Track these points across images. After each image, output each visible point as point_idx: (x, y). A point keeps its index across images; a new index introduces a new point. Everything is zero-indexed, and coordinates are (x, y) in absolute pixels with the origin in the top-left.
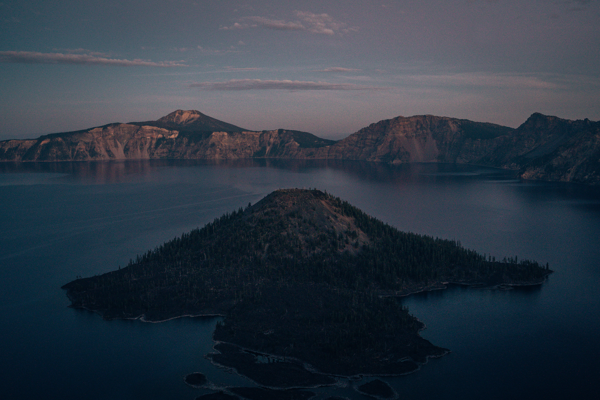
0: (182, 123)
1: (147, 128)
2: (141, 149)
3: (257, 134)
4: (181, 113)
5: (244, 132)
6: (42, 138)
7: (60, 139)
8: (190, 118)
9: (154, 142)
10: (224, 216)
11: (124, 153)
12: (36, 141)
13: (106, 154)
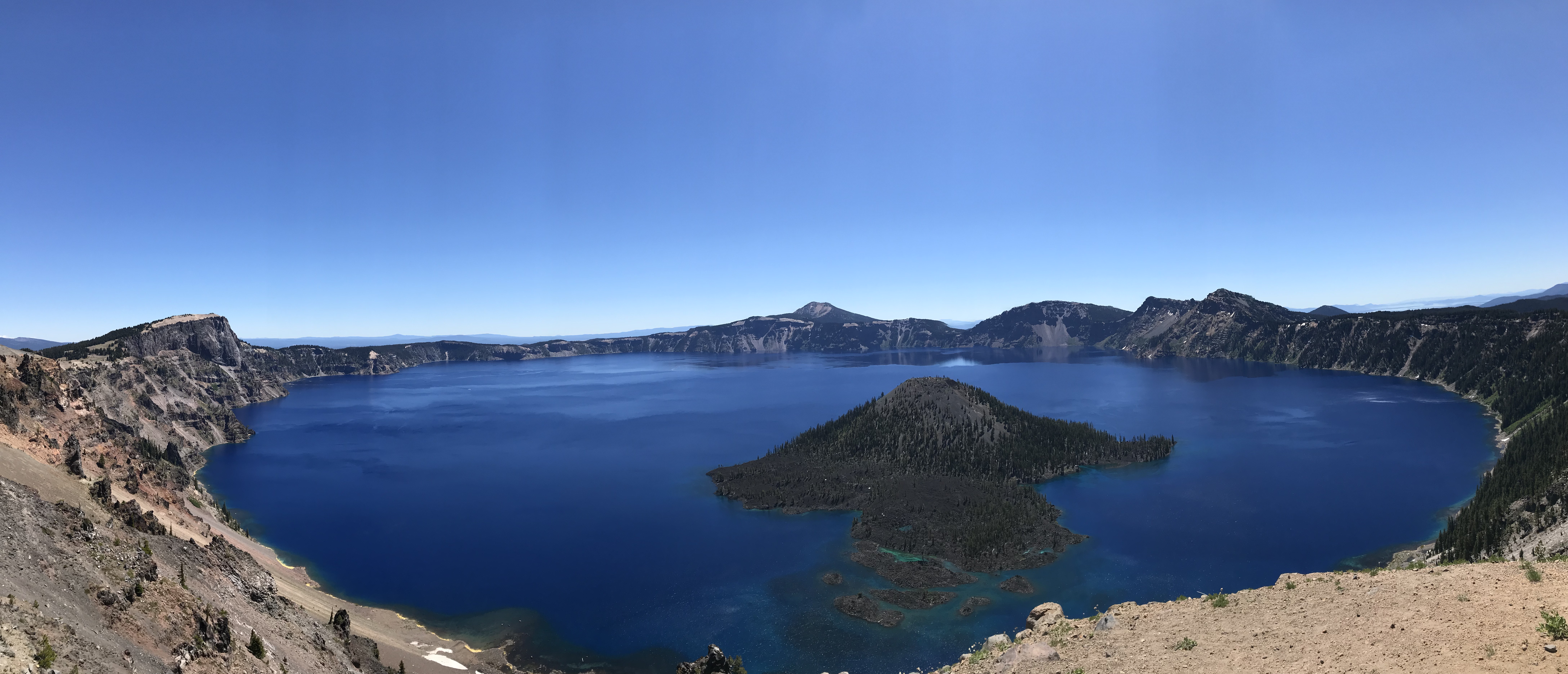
0: (816, 314)
1: (784, 321)
2: (779, 342)
3: (888, 324)
4: (815, 304)
5: (874, 322)
6: (691, 331)
7: (707, 331)
8: (823, 311)
9: (791, 334)
10: (857, 408)
11: (764, 345)
12: (686, 334)
13: (747, 346)
